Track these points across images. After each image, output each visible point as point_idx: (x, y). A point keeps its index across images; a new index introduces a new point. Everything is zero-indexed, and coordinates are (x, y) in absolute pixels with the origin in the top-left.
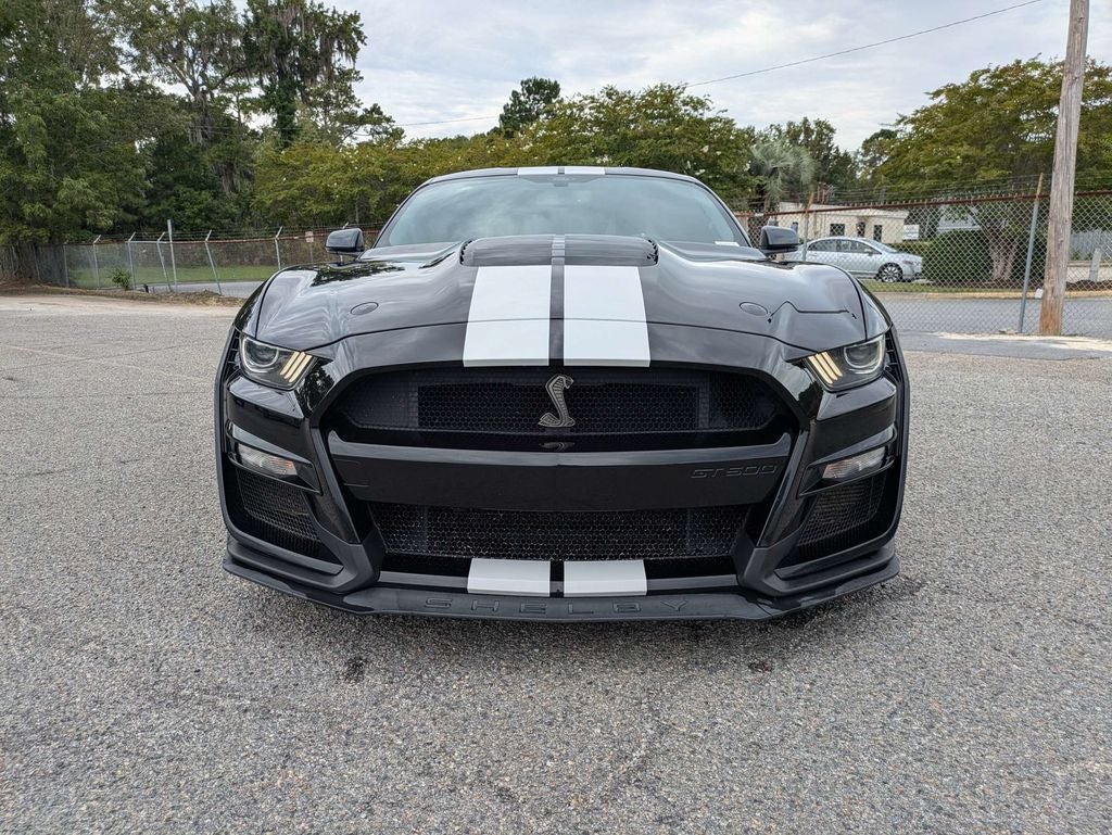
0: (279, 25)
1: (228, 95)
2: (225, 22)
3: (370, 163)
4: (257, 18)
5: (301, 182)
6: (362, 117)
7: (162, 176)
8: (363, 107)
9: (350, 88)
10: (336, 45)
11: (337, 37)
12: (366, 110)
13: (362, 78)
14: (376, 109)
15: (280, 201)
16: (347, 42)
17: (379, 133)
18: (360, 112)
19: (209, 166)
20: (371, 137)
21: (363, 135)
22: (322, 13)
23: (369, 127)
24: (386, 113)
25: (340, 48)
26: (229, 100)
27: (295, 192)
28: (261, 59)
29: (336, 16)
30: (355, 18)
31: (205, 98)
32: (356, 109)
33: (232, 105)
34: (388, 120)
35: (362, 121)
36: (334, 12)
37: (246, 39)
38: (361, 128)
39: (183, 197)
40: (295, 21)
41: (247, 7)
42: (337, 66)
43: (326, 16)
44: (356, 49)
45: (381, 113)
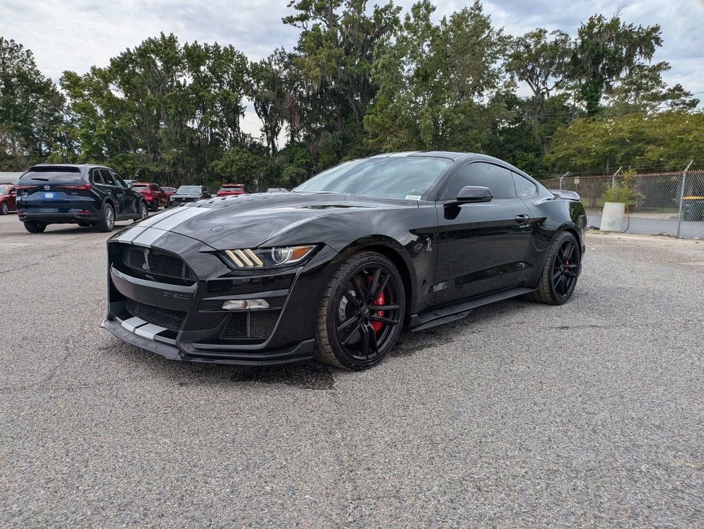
0: (598, 44)
1: (568, 92)
2: (562, 48)
3: (621, 130)
4: (583, 43)
5: (575, 145)
6: (665, 95)
7: (508, 145)
8: (667, 88)
9: (659, 76)
10: (638, 50)
11: (639, 45)
12: (669, 90)
13: (670, 67)
14: (678, 88)
15: (561, 158)
16: (646, 47)
17: (677, 105)
18: (664, 91)
19: (538, 138)
20: (670, 108)
21: (664, 107)
22: (631, 30)
23: (670, 101)
24: (686, 90)
25: (641, 52)
26: (570, 95)
27: (571, 152)
28: (582, 68)
29: (640, 30)
30: (656, 29)
31: (543, 97)
32: (661, 89)
33: (571, 98)
34: (687, 94)
35: (665, 97)
36: (640, 28)
37: (574, 57)
38: (663, 103)
39: (518, 157)
40: (610, 40)
41: (578, 37)
42: (637, 64)
43: (634, 32)
44: (653, 50)
45: (682, 90)
